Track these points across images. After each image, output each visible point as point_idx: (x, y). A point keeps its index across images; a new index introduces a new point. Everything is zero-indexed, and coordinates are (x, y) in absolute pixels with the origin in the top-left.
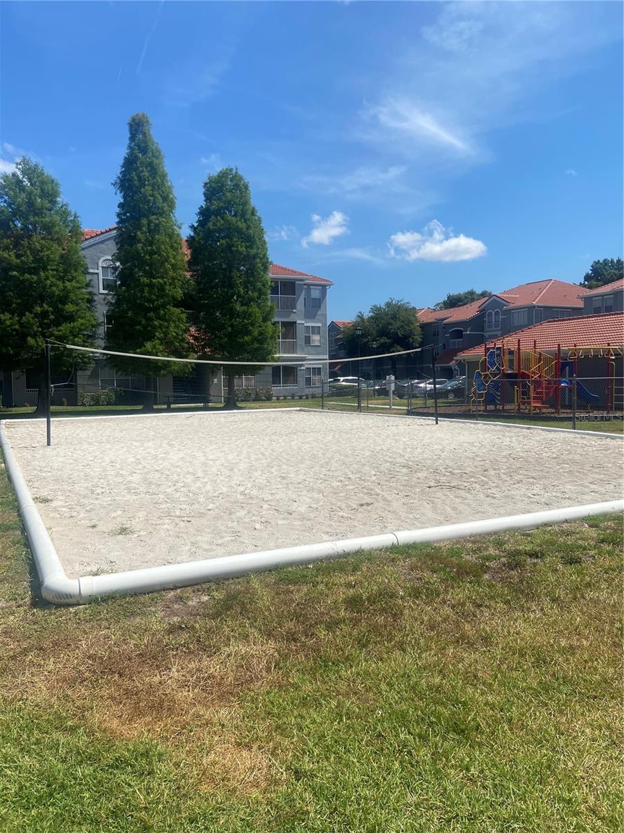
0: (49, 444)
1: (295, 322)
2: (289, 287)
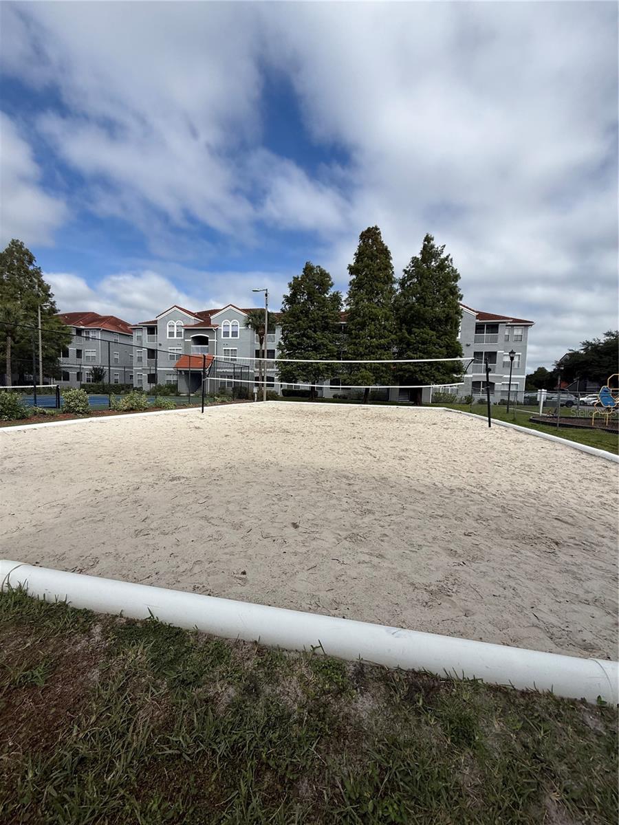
1: (496, 353)
2: (494, 328)
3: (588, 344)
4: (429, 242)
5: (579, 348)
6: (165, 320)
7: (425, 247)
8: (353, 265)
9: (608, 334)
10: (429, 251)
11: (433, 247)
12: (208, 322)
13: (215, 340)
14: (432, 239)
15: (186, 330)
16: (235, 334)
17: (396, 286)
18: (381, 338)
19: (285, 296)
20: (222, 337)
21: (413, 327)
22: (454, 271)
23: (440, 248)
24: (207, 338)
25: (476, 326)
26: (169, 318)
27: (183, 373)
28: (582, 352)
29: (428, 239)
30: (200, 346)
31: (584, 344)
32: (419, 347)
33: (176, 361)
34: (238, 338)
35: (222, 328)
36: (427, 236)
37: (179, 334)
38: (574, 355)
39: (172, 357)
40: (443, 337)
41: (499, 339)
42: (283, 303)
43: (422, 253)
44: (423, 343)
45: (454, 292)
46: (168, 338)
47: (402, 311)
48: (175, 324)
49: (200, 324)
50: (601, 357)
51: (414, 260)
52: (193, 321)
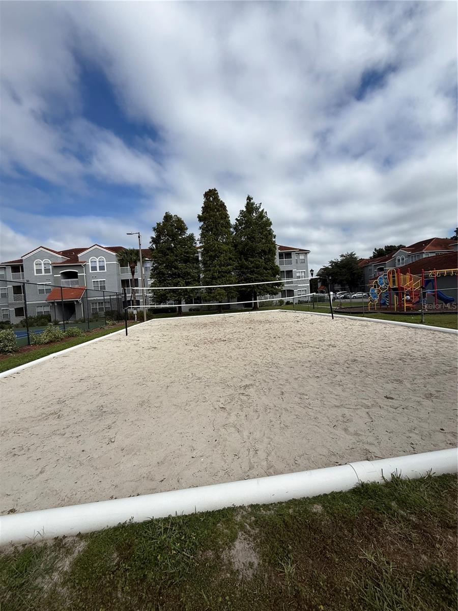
0: (127, 335)
1: (292, 271)
2: (288, 255)
3: (332, 262)
4: (250, 201)
5: (328, 265)
6: (31, 260)
7: (248, 204)
8: (201, 215)
9: (342, 256)
10: (250, 207)
11: (253, 204)
12: (76, 260)
13: (84, 274)
14: (252, 199)
15: (54, 266)
16: (102, 268)
17: (232, 230)
18: (228, 265)
19: (152, 238)
20: (91, 271)
21: (249, 257)
22: (268, 220)
23: (258, 205)
24: (77, 272)
25: (279, 254)
26: (35, 257)
27: (56, 304)
28: (330, 267)
29: (249, 199)
30: (70, 280)
31: (330, 262)
32: (254, 270)
33: (46, 295)
34: (106, 271)
35: (90, 263)
36: (248, 197)
37: (47, 271)
38: (326, 269)
39: (41, 291)
40: (268, 263)
41: (292, 262)
42: (150, 243)
43: (246, 207)
44: (257, 268)
45: (270, 233)
46: (35, 274)
47: (240, 247)
48: (42, 262)
49: (67, 262)
50: (341, 270)
51: (242, 212)
52: (60, 259)
